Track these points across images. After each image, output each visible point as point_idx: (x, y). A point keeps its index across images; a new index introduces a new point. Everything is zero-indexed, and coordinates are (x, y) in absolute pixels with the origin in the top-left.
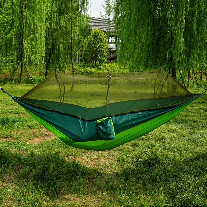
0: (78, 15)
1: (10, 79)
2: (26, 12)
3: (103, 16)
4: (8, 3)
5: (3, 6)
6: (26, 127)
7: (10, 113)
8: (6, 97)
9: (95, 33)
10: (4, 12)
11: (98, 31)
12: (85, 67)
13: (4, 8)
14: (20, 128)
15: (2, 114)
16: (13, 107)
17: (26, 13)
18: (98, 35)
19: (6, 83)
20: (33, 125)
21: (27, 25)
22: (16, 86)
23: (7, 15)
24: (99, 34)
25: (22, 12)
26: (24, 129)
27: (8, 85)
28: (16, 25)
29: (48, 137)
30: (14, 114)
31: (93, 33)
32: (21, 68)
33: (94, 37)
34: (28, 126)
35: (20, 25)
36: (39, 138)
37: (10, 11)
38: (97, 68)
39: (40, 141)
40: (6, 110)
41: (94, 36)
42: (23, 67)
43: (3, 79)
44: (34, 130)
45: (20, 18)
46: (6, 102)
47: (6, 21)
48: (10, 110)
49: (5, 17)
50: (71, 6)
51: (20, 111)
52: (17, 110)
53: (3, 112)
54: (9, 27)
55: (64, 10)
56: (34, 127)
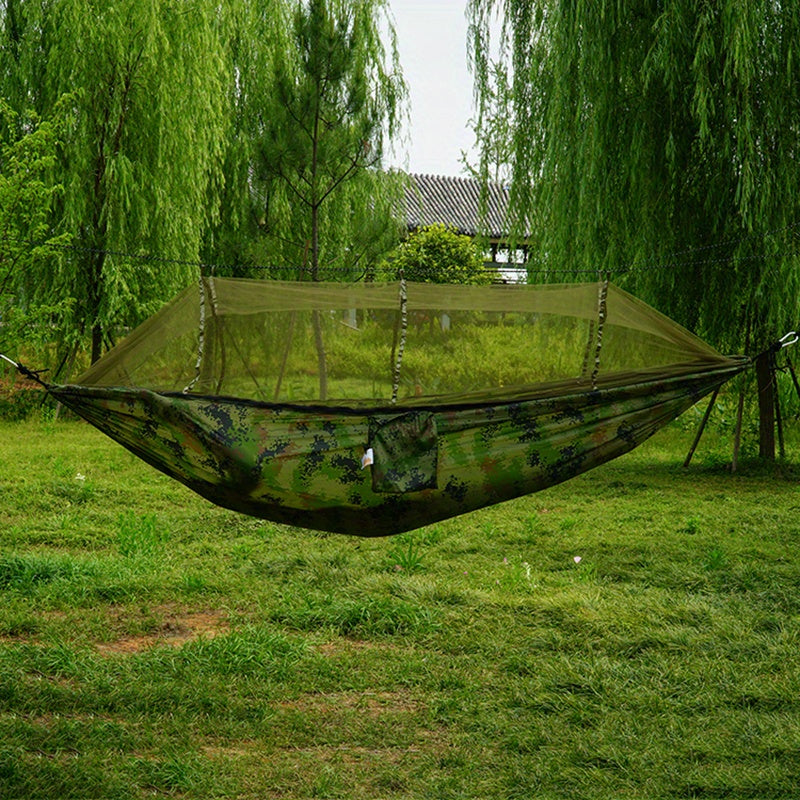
0: (347, 177)
1: (45, 398)
2: (117, 163)
3: (474, 169)
4: (38, 128)
5: (18, 139)
6: (89, 595)
7: (34, 542)
8: (22, 477)
9: (432, 240)
11: (445, 235)
12: (381, 344)
13: (22, 149)
14: (66, 600)
16: (50, 519)
17: (119, 166)
18: (444, 246)
19: (25, 413)
20: (120, 590)
21: (123, 215)
22: (67, 430)
23: (33, 177)
24: (446, 243)
25: (99, 164)
26: (83, 605)
27: (36, 421)
28: (73, 216)
29: (175, 634)
30: (53, 549)
32: (93, 349)
33: (424, 250)
34: (100, 592)
35: (94, 215)
36: (138, 639)
37: (49, 160)
38: (437, 346)
39: (142, 648)
40: (19, 530)
42: (103, 344)
43: (14, 396)
44: (123, 609)
45: (92, 187)
46: (22, 498)
47: (26, 202)
48: (36, 529)
49: (25, 187)
50: (315, 144)
51: (78, 536)
52: (64, 533)
53: (6, 537)
54: (43, 227)
55: (281, 160)
56: (125, 598)
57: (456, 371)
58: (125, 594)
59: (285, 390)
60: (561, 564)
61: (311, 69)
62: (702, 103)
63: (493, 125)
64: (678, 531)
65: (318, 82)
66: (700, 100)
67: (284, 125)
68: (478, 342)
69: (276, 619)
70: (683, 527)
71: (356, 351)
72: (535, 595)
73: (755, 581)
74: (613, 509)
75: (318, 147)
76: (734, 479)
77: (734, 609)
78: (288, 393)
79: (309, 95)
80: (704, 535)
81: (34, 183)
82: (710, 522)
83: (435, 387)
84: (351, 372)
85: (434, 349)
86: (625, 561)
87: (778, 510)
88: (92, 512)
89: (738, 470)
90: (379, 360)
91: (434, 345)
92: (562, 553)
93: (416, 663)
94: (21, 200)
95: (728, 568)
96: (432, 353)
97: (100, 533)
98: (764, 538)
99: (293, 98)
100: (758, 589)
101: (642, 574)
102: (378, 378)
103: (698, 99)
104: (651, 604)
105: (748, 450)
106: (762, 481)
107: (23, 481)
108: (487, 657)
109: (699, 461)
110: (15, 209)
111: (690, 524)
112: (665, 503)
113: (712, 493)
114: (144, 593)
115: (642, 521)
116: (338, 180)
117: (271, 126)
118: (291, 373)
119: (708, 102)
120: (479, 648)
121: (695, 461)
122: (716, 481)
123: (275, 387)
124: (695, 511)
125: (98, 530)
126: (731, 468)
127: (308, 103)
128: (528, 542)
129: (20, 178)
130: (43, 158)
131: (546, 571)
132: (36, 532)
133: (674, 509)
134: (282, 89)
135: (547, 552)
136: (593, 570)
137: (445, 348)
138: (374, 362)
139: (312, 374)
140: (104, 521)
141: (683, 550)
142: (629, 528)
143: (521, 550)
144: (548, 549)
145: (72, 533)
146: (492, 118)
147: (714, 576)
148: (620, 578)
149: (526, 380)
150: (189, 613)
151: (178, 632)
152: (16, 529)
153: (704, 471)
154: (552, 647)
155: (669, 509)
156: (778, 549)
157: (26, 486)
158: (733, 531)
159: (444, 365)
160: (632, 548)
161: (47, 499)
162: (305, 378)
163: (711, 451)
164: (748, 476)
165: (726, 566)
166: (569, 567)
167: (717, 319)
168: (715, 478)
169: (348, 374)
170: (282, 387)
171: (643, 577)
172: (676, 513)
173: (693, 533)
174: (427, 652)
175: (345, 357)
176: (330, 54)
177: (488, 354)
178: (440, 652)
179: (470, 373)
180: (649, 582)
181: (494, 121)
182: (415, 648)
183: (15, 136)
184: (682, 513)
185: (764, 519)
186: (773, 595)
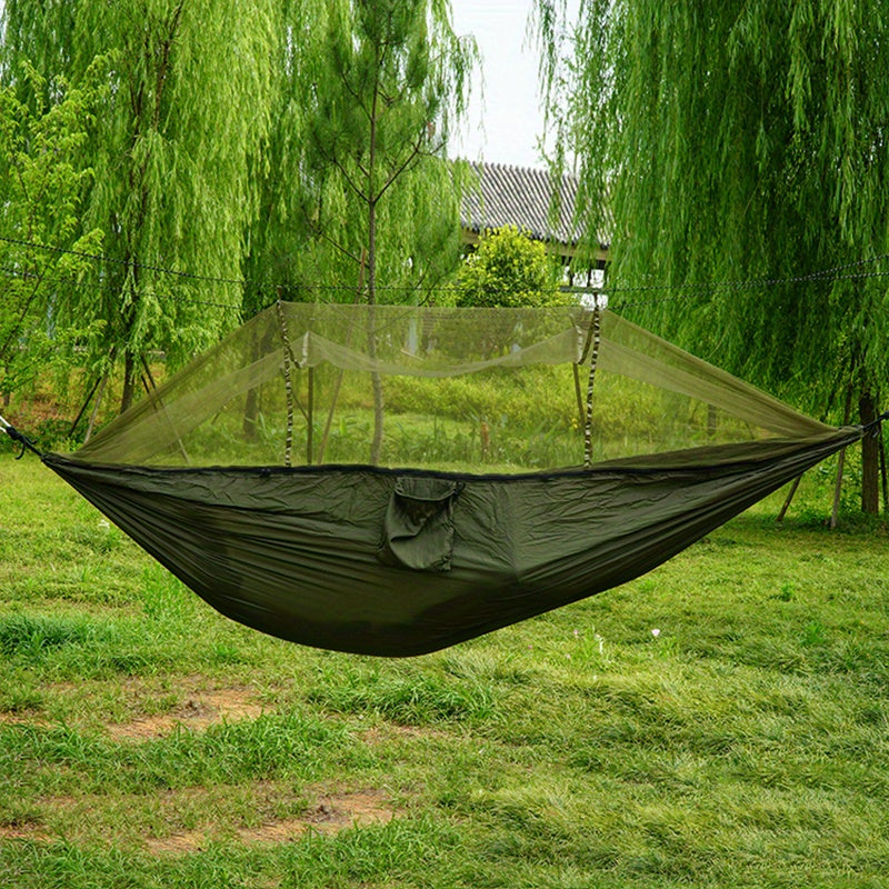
0: (408, 167)
1: (72, 431)
3: (550, 157)
4: (68, 98)
5: (45, 112)
6: (104, 665)
7: (51, 596)
8: (42, 521)
9: (503, 250)
10: (46, 142)
11: (518, 242)
12: (445, 376)
13: (50, 124)
14: (78, 670)
15: (12, 602)
16: (70, 570)
18: (516, 262)
20: (139, 659)
23: (61, 158)
24: (518, 255)
26: (97, 677)
29: (198, 714)
30: (70, 605)
31: (488, 247)
33: (494, 269)
34: (116, 662)
36: (156, 719)
37: (78, 138)
38: (507, 379)
39: (159, 731)
40: (35, 582)
41: (495, 265)
43: (40, 428)
44: (141, 683)
46: (39, 545)
47: (53, 190)
48: (54, 581)
49: (52, 171)
50: (372, 123)
51: (100, 590)
52: (84, 587)
53: (20, 590)
54: (72, 220)
55: (335, 144)
56: (144, 669)
57: (527, 407)
58: (145, 665)
59: (338, 425)
60: (638, 635)
61: (369, 31)
62: (799, 81)
63: (572, 104)
64: (771, 598)
65: (377, 48)
66: (796, 78)
67: (338, 99)
68: (552, 375)
69: (315, 698)
70: (777, 592)
71: (417, 383)
72: (610, 674)
73: (858, 659)
74: (698, 569)
75: (376, 129)
76: (834, 536)
77: (833, 693)
78: (341, 428)
79: (367, 63)
80: (800, 603)
81: (61, 166)
82: (807, 586)
83: (503, 425)
84: (410, 406)
85: (503, 383)
86: (712, 632)
87: (882, 574)
88: (116, 563)
89: (838, 526)
90: (442, 393)
91: (503, 377)
92: (640, 622)
93: (472, 755)
94: (47, 187)
95: (827, 644)
96: (501, 386)
97: (124, 587)
98: (867, 608)
99: (349, 67)
100: (862, 669)
101: (731, 649)
102: (440, 413)
103: (793, 76)
104: (740, 687)
105: (848, 504)
106: (863, 539)
107: (42, 525)
108: (553, 749)
109: (794, 515)
110: (41, 198)
111: (785, 590)
112: (756, 564)
113: (808, 553)
114: (167, 663)
115: (731, 584)
116: (398, 171)
117: (325, 102)
118: (343, 406)
119: (805, 80)
120: (544, 738)
121: (789, 514)
122: (813, 538)
123: (326, 421)
124: (789, 573)
125: (123, 583)
126: (829, 525)
127: (366, 73)
128: (603, 608)
129: (46, 160)
130: (73, 135)
131: (623, 643)
132: (53, 585)
133: (766, 570)
134: (338, 55)
135: (624, 620)
136: (675, 644)
137: (516, 381)
138: (436, 395)
139: (367, 408)
140: (129, 573)
141: (777, 620)
142: (715, 593)
143: (594, 617)
144: (625, 616)
145: (92, 586)
146: (571, 96)
147: (811, 654)
148: (705, 654)
149: (605, 419)
150: (215, 689)
151: (202, 711)
152: (32, 582)
153: (800, 527)
154: (627, 737)
155: (761, 571)
156: (883, 621)
157: (45, 531)
158: (832, 598)
159: (514, 400)
160: (719, 617)
161: (67, 547)
162: (360, 411)
163: (808, 503)
164: (849, 533)
165: (825, 642)
166: (648, 639)
167: (813, 357)
168: (812, 535)
169: (408, 409)
170: (334, 421)
171: (732, 653)
172: (769, 575)
173: (788, 600)
174: (485, 742)
175: (405, 389)
176: (391, 13)
177: (563, 389)
178: (500, 741)
179: (542, 409)
180: (737, 659)
181: (572, 99)
182: (471, 736)
183: (42, 107)
184: (775, 576)
185: (867, 585)
186: (877, 676)
